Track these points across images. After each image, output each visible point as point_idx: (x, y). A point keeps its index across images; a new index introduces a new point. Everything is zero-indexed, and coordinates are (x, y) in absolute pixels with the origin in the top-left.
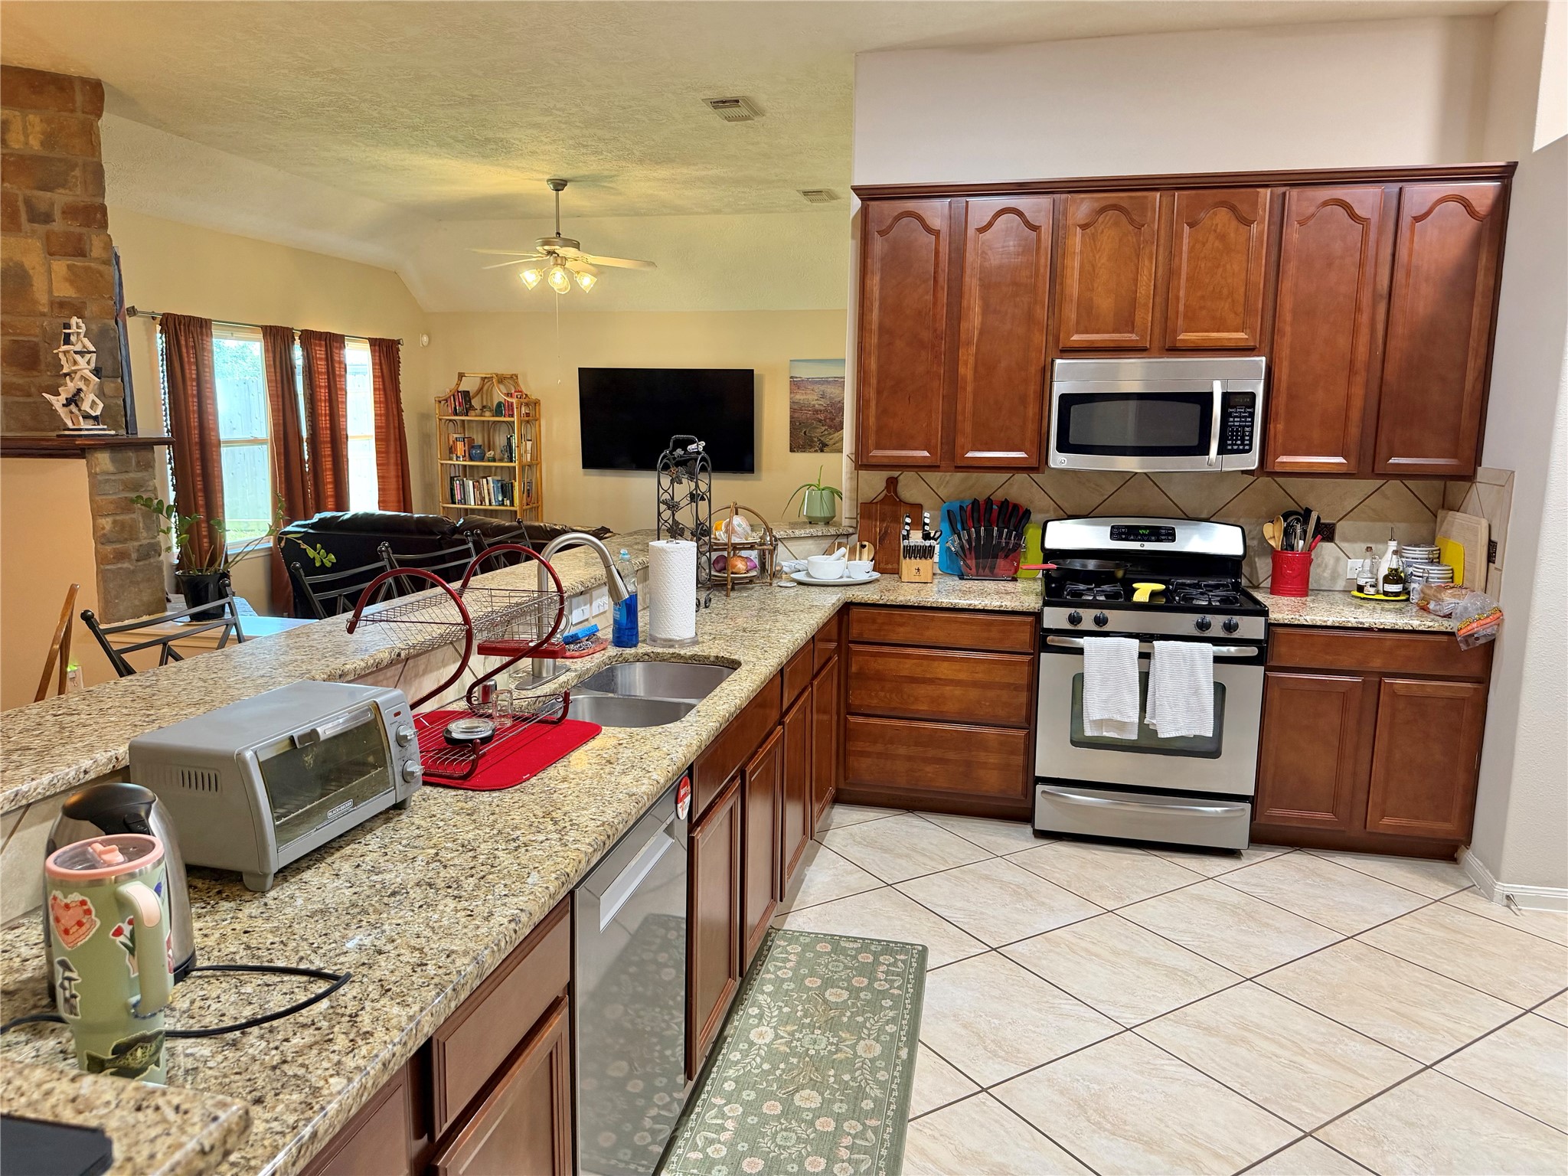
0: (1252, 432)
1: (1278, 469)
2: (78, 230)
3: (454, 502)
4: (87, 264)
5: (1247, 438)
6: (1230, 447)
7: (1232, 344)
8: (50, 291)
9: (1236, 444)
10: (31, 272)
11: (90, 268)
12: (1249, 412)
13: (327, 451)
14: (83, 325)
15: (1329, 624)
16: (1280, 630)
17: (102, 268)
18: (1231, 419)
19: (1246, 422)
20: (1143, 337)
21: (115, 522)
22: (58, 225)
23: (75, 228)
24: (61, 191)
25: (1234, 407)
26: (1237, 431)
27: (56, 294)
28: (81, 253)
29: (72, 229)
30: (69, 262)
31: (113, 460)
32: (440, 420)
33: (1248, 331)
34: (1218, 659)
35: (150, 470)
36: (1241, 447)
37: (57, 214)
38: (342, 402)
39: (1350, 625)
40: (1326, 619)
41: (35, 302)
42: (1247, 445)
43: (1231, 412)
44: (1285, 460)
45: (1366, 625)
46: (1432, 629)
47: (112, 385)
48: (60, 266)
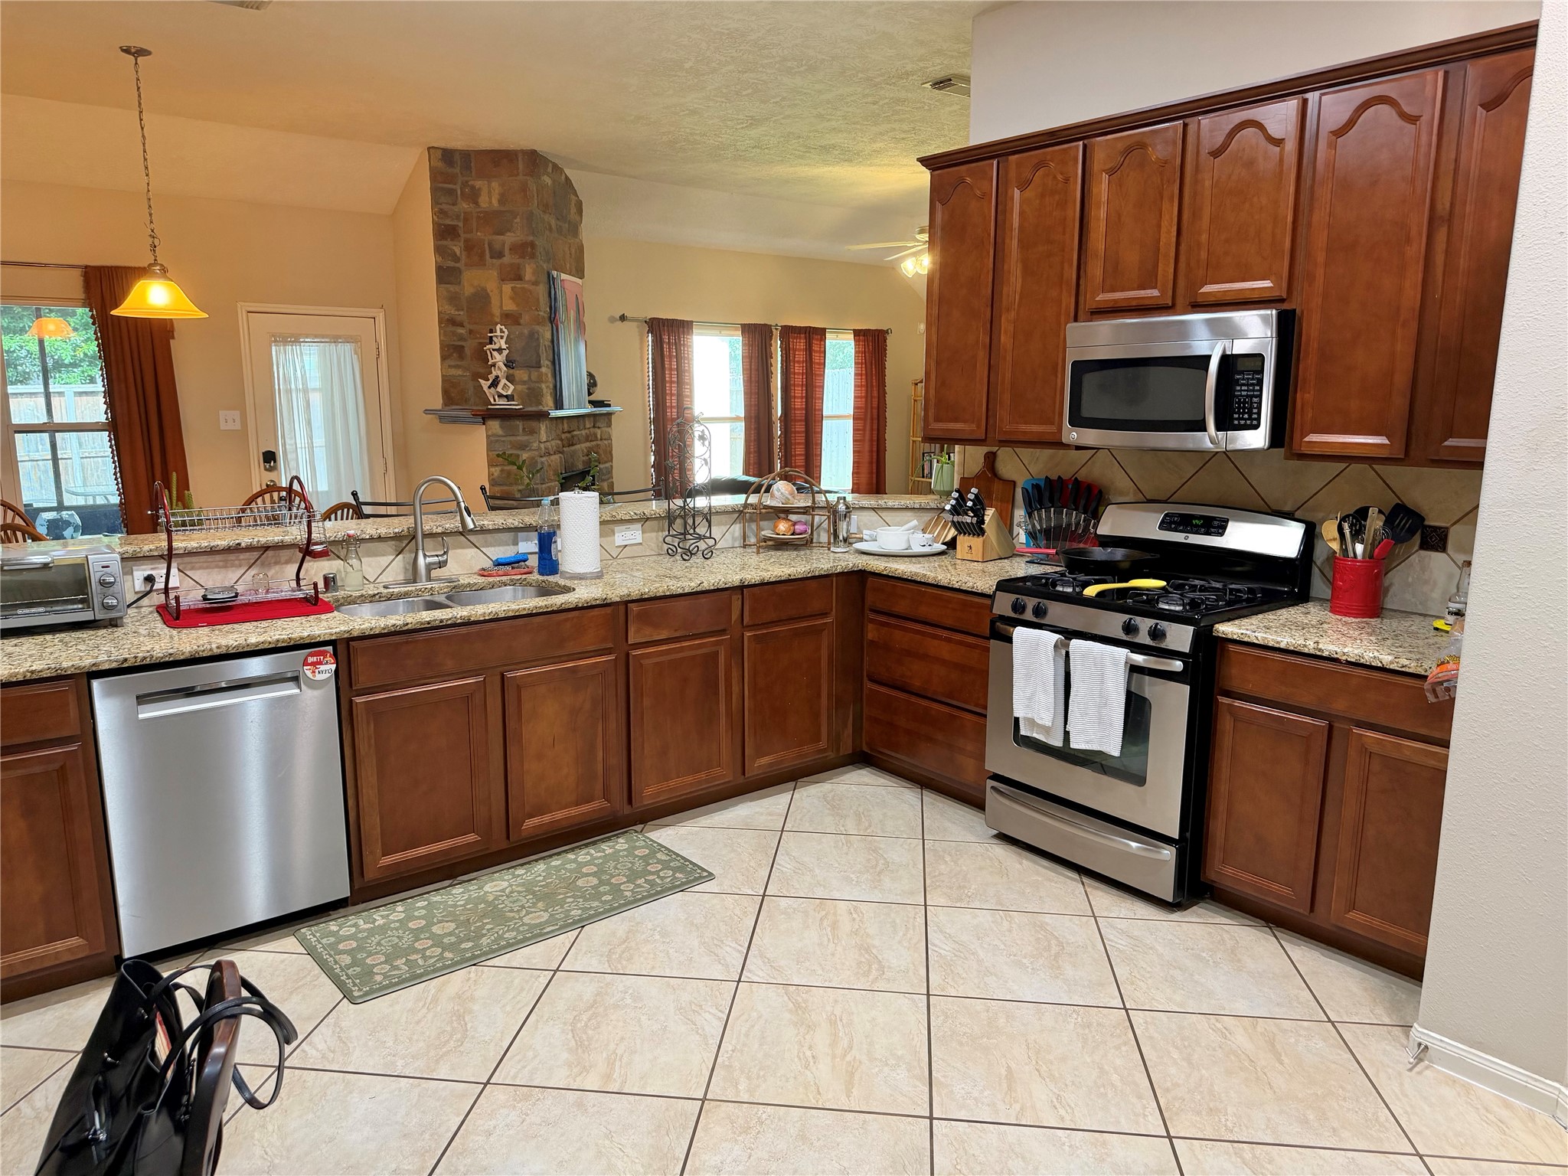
0: (1260, 404)
1: (1305, 450)
2: (518, 261)
3: (923, 477)
4: (523, 285)
5: (1255, 411)
6: (1236, 422)
7: (1256, 296)
8: (501, 307)
9: (1243, 419)
10: (491, 294)
11: (524, 288)
12: (1258, 379)
13: (800, 427)
14: (506, 330)
15: (1282, 646)
16: (1232, 647)
17: (532, 288)
18: (1238, 388)
19: (1254, 390)
20: (1163, 292)
21: (502, 471)
22: (507, 259)
23: (517, 261)
24: (508, 234)
25: (1242, 373)
26: (1245, 402)
27: (504, 309)
28: (519, 278)
29: (514, 261)
30: (513, 285)
31: (501, 427)
32: (915, 400)
33: (1273, 278)
34: (1134, 669)
35: (535, 435)
36: (1248, 422)
37: (507, 252)
38: (819, 387)
39: (1306, 650)
40: (1279, 639)
41: (493, 315)
42: (1255, 419)
43: (1238, 379)
44: (1314, 440)
45: (1326, 654)
46: (1407, 670)
47: (536, 373)
48: (507, 288)
